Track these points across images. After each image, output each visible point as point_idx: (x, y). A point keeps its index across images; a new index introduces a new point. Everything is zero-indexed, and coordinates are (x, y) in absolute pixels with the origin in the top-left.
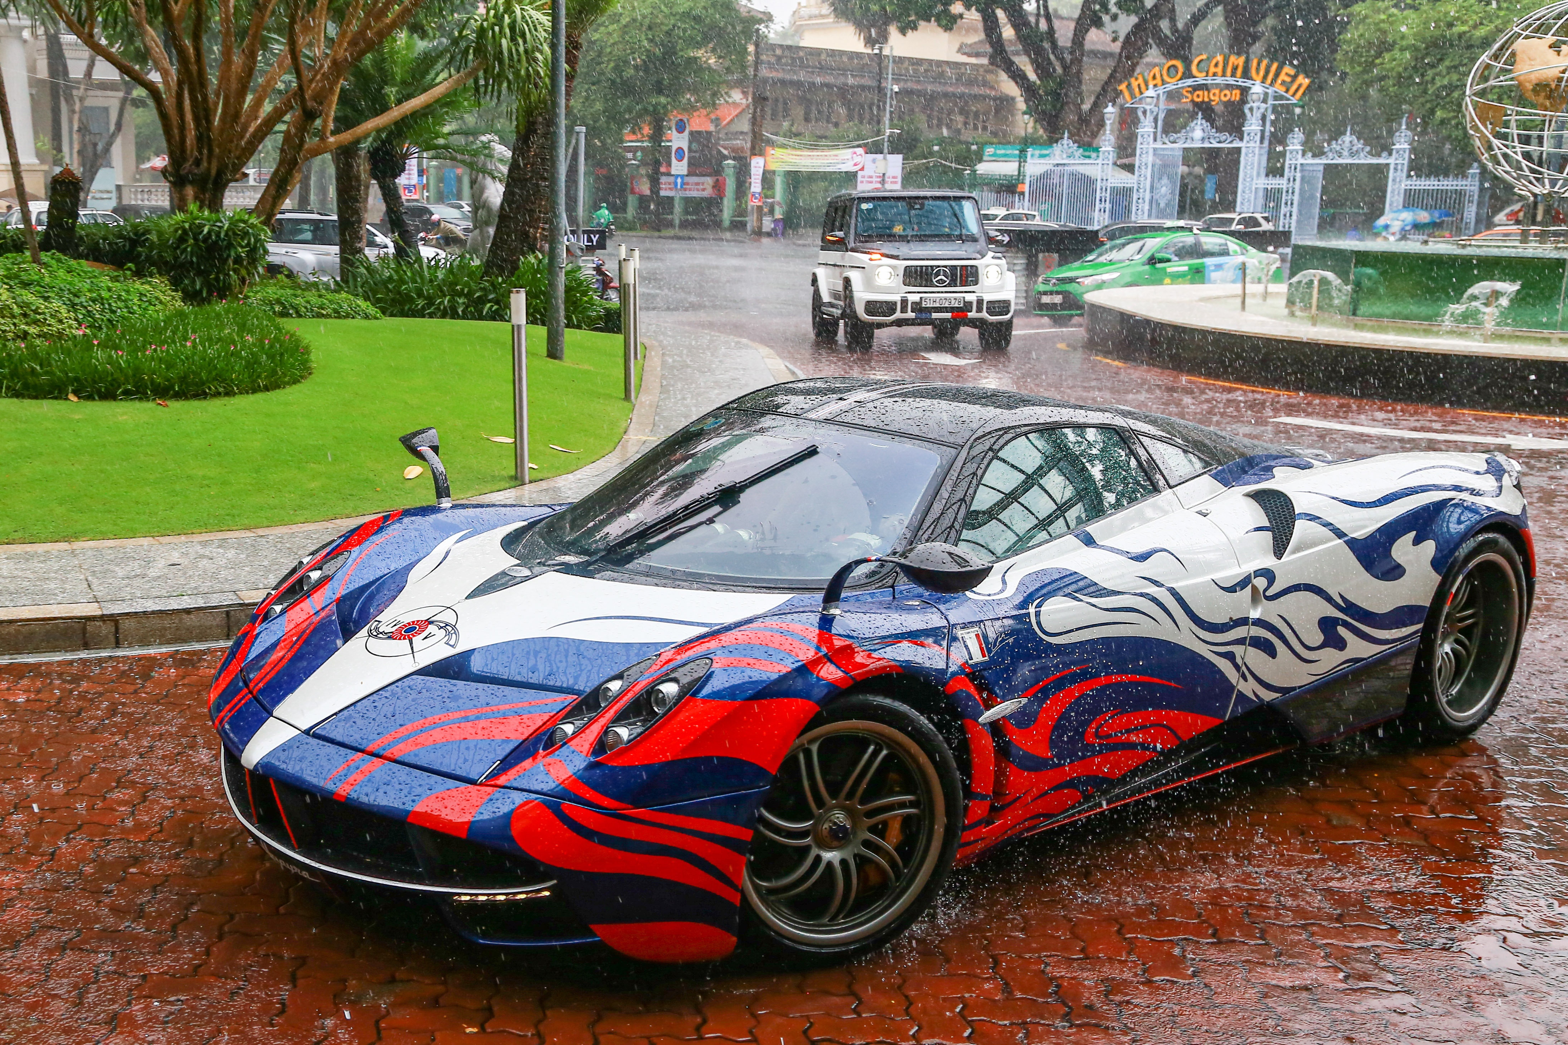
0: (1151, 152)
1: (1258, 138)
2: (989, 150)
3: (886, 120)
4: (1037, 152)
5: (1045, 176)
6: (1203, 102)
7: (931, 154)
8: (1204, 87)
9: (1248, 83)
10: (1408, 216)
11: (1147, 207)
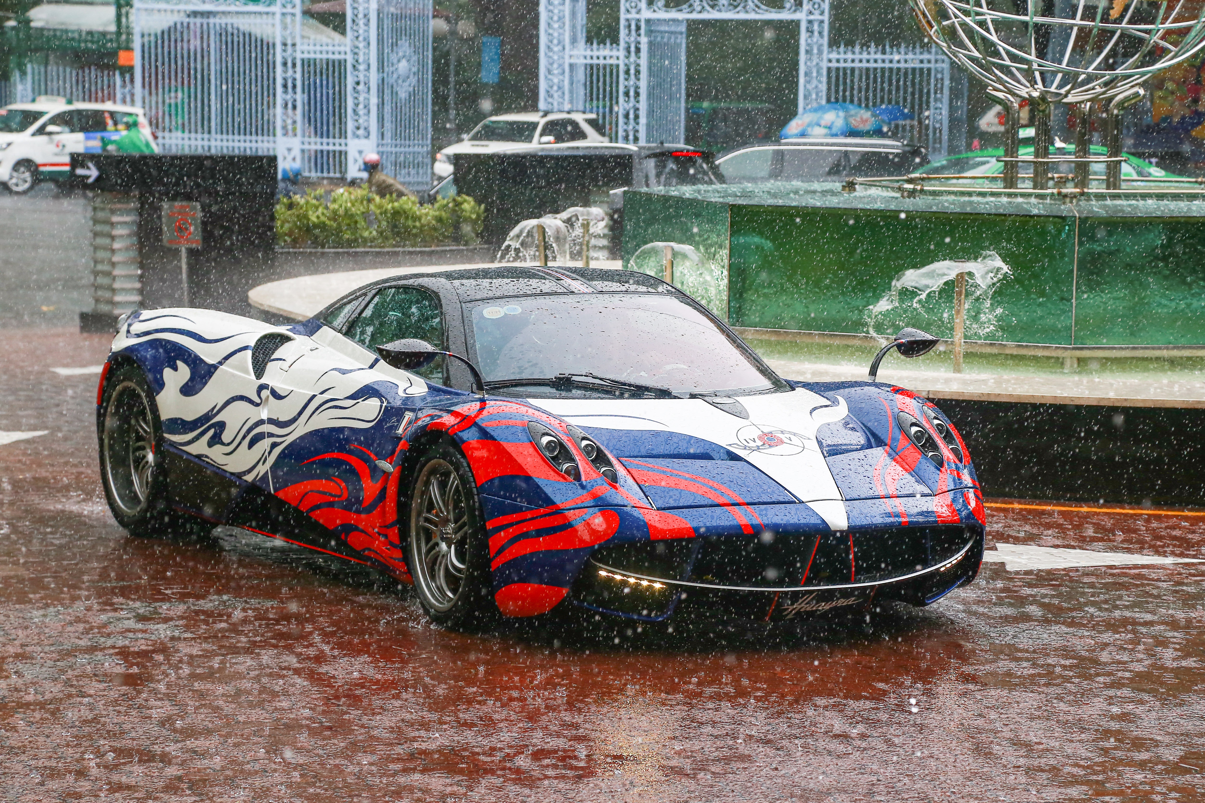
5: (170, 36)
10: (835, 119)
11: (374, 100)
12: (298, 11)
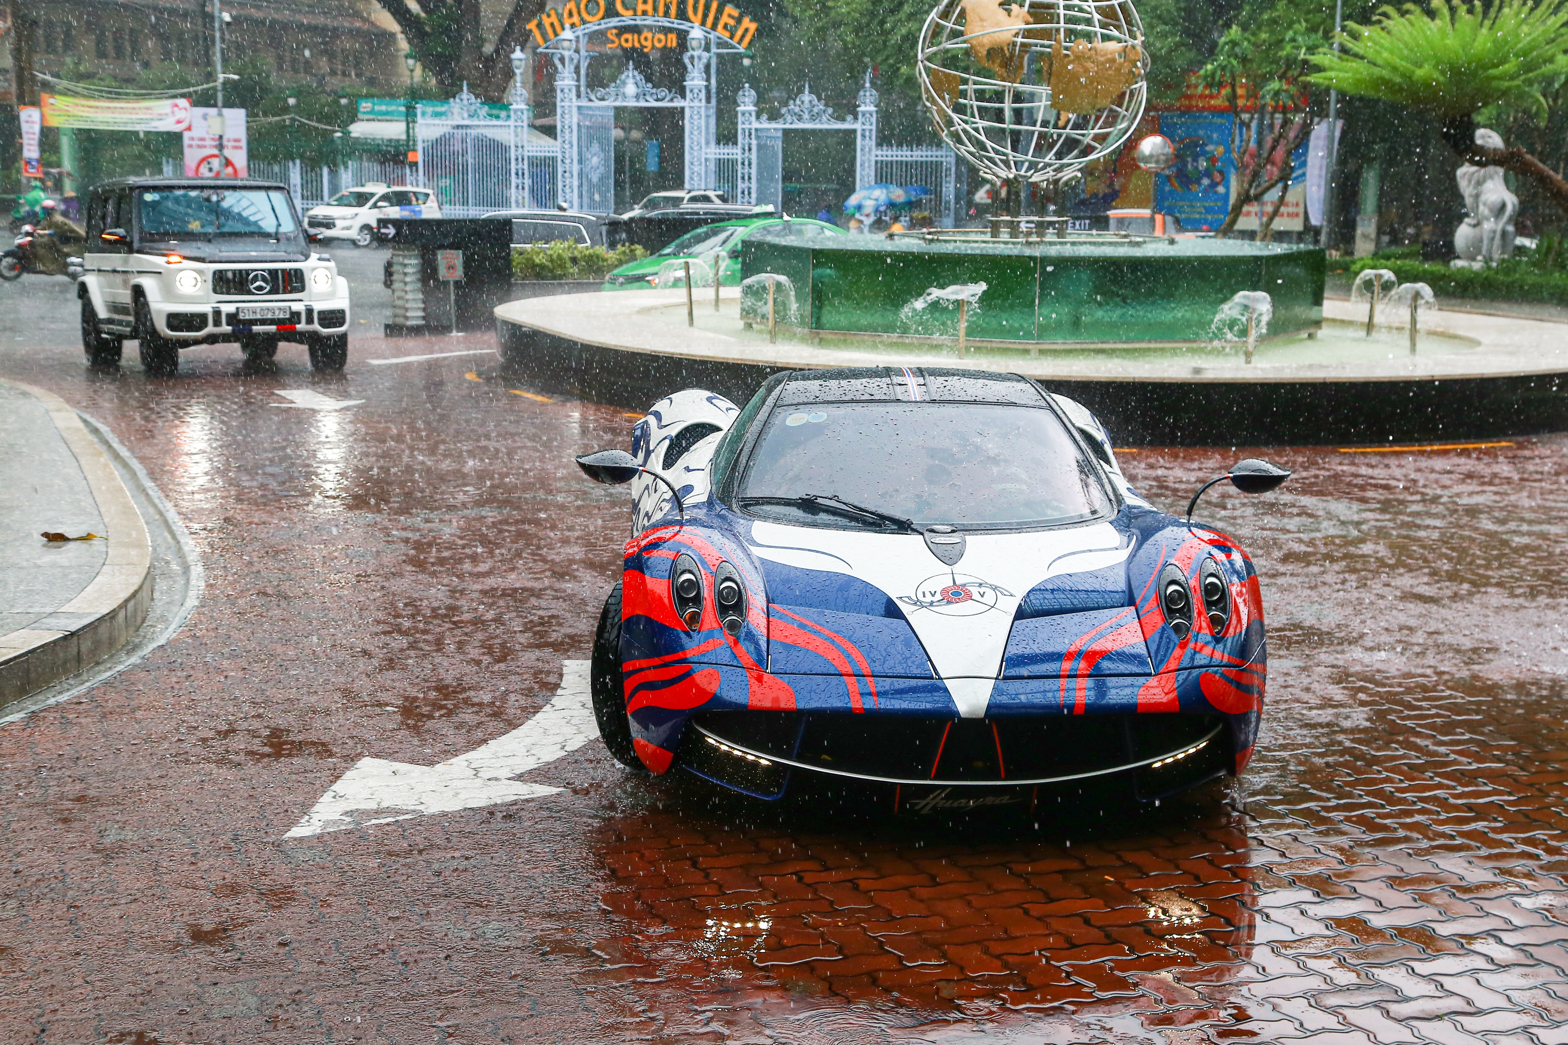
0: (575, 111)
1: (703, 95)
2: (365, 106)
3: (217, 58)
4: (430, 110)
5: (442, 142)
6: (633, 49)
7: (286, 109)
8: (636, 30)
9: (685, 26)
10: (880, 195)
11: (576, 183)
12: (525, 124)
